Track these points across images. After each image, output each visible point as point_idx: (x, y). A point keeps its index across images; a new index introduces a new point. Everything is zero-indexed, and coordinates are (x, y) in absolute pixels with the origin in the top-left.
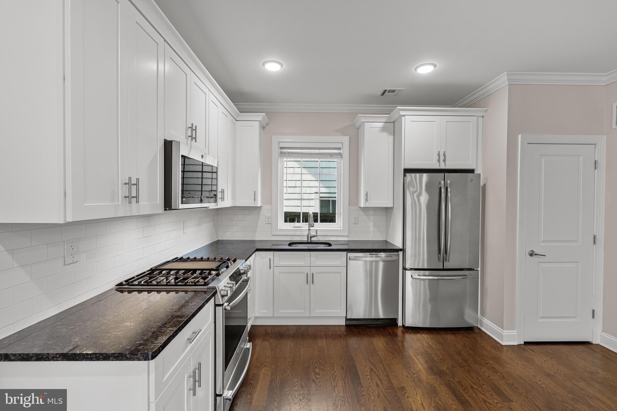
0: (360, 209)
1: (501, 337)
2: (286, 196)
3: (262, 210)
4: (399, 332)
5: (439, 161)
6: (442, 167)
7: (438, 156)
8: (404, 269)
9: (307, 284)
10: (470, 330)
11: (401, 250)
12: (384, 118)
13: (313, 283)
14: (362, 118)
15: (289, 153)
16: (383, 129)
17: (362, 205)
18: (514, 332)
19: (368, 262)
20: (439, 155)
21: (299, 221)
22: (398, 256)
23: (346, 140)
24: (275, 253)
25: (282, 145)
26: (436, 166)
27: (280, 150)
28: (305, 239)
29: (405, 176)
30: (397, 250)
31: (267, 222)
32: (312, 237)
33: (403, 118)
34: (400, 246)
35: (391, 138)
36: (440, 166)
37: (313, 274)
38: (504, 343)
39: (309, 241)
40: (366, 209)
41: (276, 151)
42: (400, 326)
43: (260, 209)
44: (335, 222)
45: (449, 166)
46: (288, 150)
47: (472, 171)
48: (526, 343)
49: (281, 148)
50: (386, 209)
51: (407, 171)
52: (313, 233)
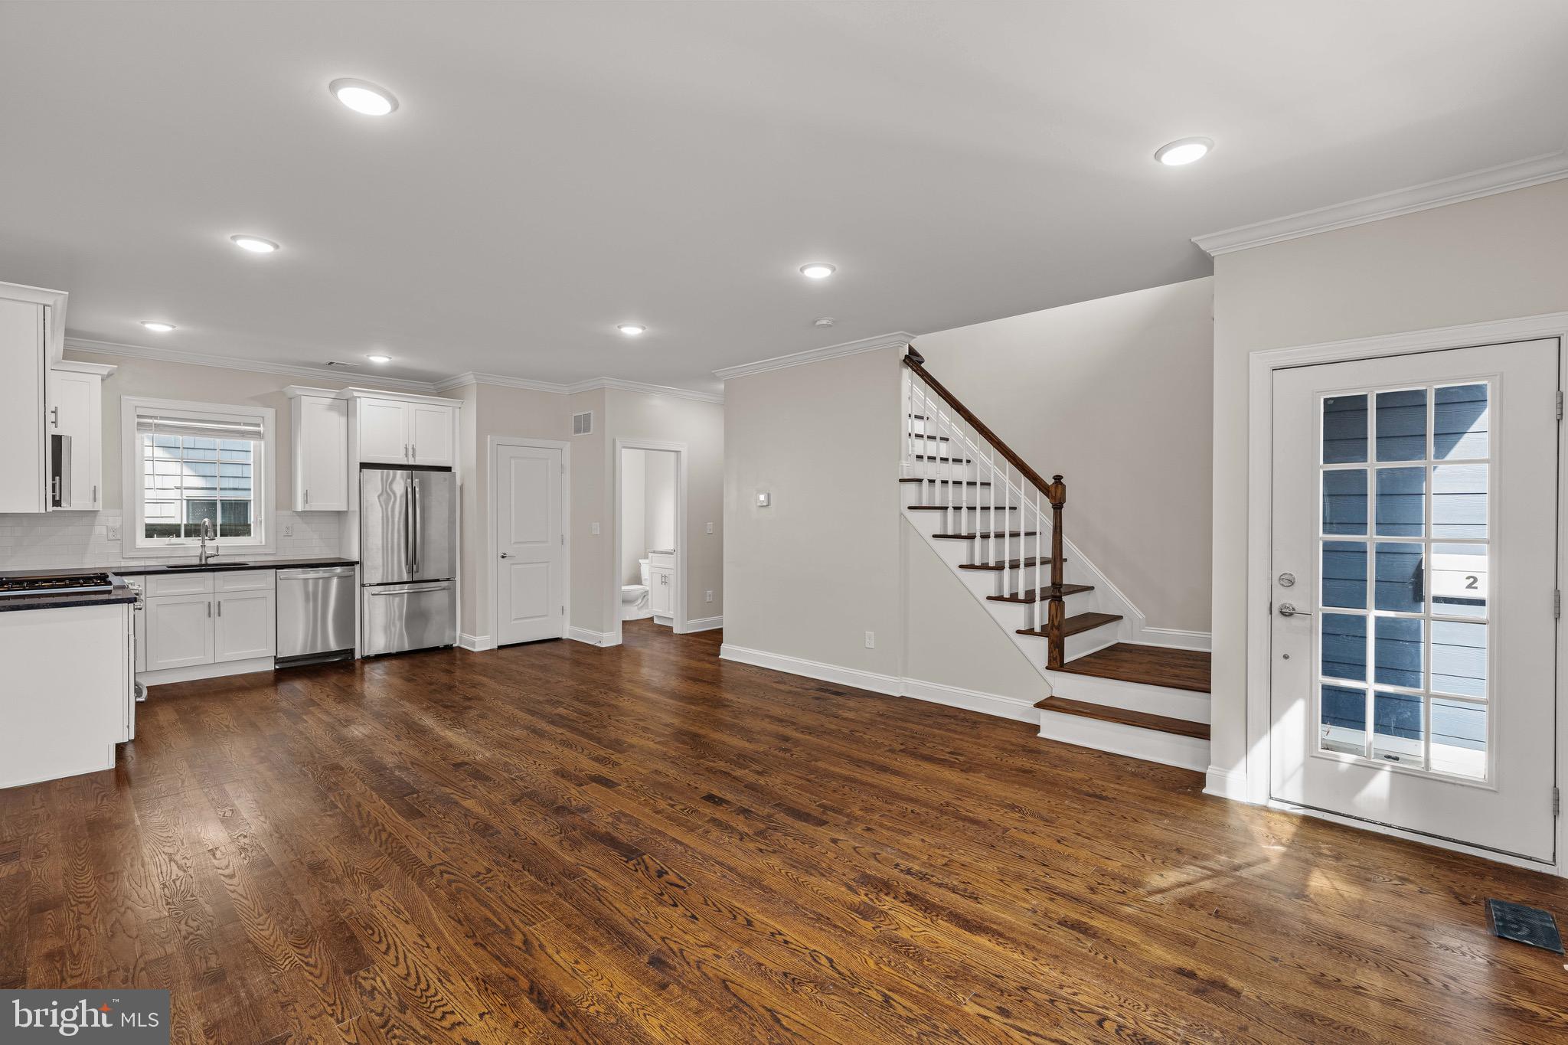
0: (294, 514)
1: (473, 644)
2: (149, 494)
3: (98, 517)
4: (358, 665)
5: (407, 455)
6: (411, 462)
7: (405, 450)
8: (363, 585)
9: (210, 616)
10: (448, 648)
11: (357, 563)
12: (333, 393)
13: (219, 615)
14: (296, 390)
15: (157, 425)
16: (331, 408)
17: (300, 508)
18: (487, 637)
19: (311, 581)
20: (406, 448)
21: (178, 536)
22: (354, 570)
23: (270, 414)
24: (148, 577)
25: (141, 412)
26: (404, 462)
27: (137, 420)
28: (196, 561)
29: (361, 471)
30: (352, 564)
31: (111, 537)
32: (208, 557)
33: (358, 400)
34: (356, 558)
35: (343, 420)
36: (408, 460)
37: (219, 602)
38: (475, 650)
39: (203, 562)
40: (304, 514)
41: (129, 420)
42: (358, 659)
43: (95, 516)
44: (250, 535)
45: (419, 462)
46: (156, 421)
47: (448, 469)
48: (500, 647)
49: (139, 416)
50: (339, 513)
51: (364, 466)
52: (209, 552)
